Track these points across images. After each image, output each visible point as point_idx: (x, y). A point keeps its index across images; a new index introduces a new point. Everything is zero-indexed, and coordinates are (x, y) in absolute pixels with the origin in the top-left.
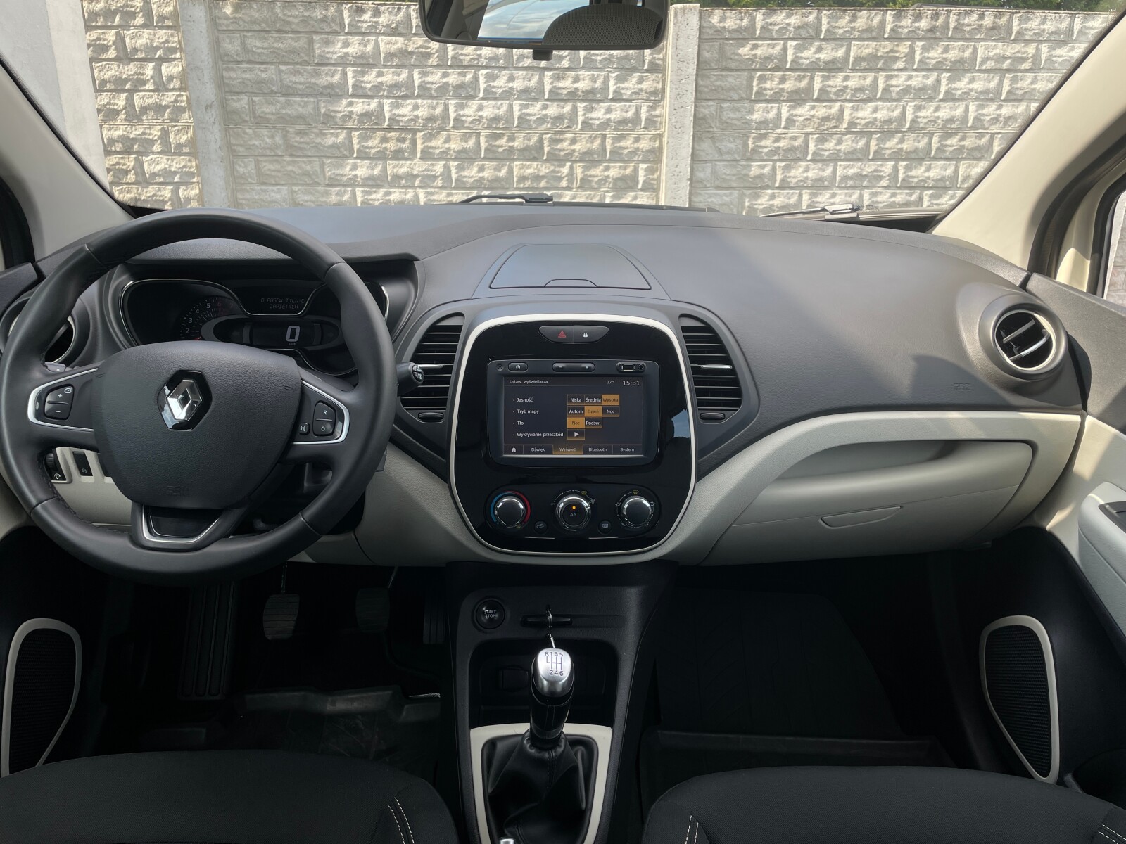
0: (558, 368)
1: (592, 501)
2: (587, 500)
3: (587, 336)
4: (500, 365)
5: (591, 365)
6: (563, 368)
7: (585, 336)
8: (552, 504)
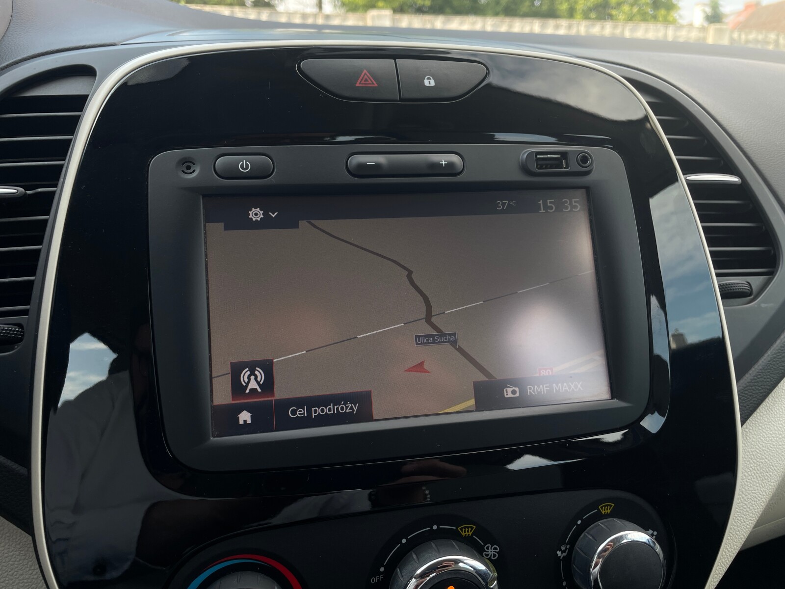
0: (362, 166)
1: (492, 551)
2: (478, 552)
3: (433, 83)
4: (187, 164)
5: (455, 158)
6: (377, 166)
7: (429, 82)
8: (374, 580)
